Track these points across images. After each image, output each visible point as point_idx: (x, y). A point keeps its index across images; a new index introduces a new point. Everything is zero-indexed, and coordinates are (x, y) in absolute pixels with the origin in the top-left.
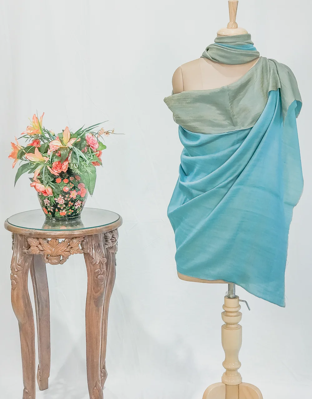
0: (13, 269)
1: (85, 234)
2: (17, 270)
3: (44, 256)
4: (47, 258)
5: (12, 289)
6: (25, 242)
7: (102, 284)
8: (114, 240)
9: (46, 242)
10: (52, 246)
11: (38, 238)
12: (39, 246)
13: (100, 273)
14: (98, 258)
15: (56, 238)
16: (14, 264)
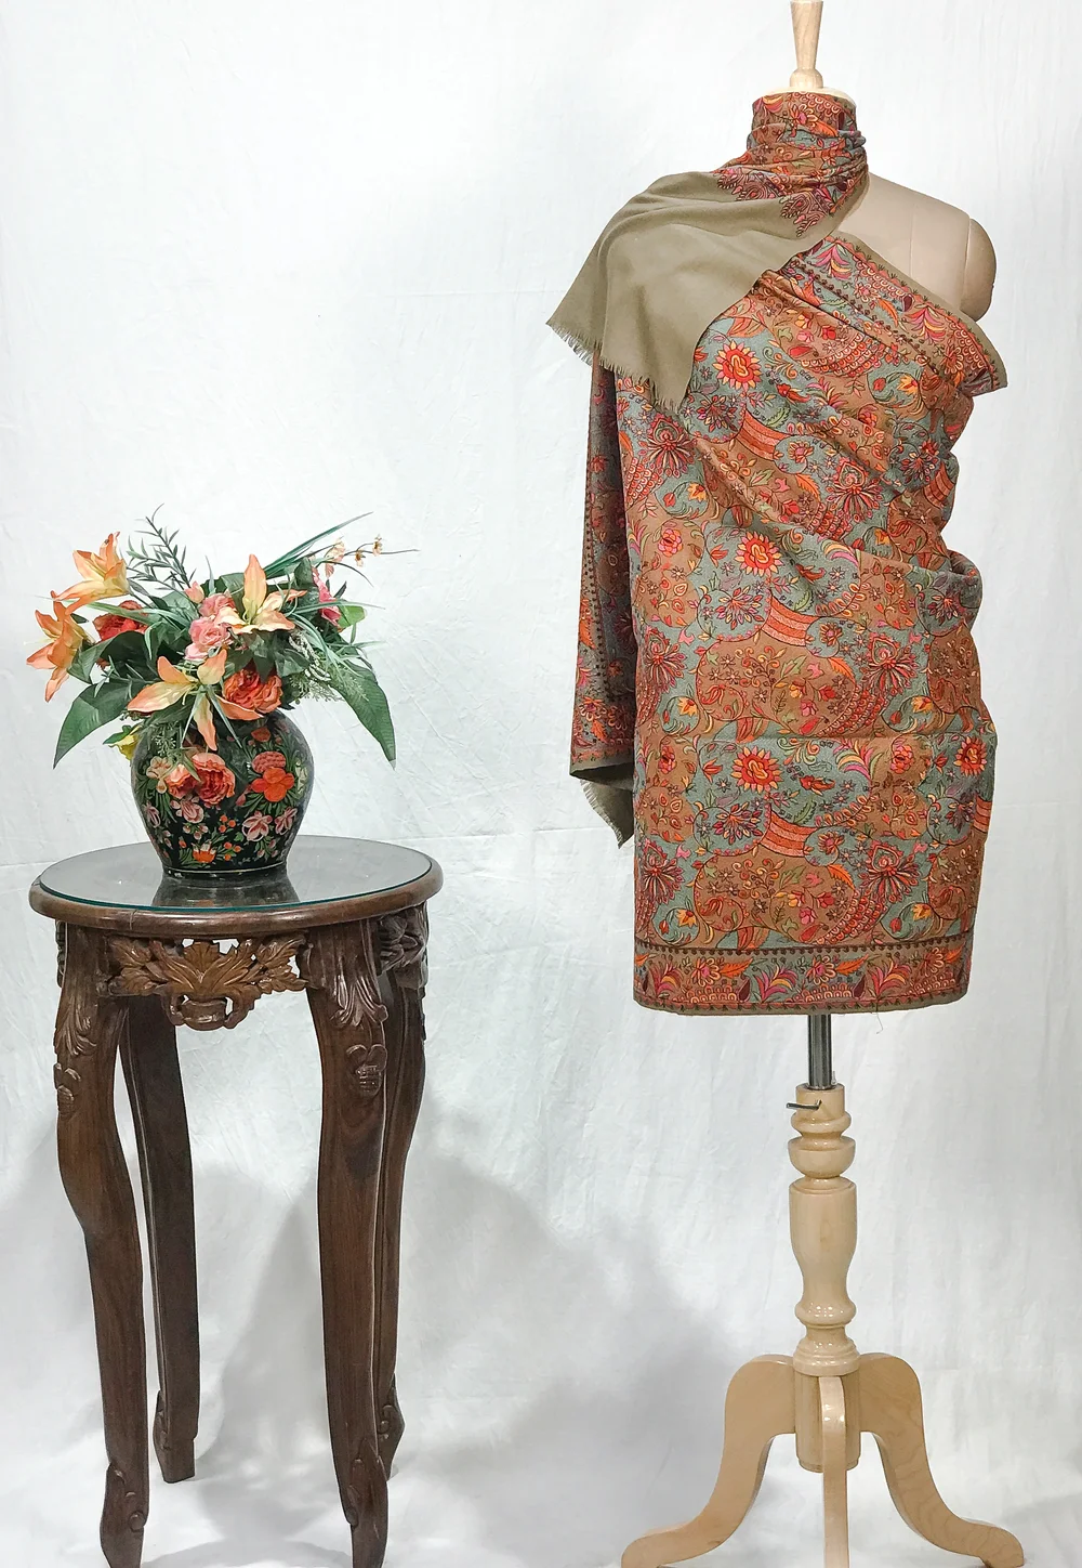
0: (64, 1050)
1: (309, 920)
2: (77, 1050)
3: (170, 1001)
4: (179, 1008)
5: (60, 1118)
6: (101, 951)
7: (372, 1100)
8: (411, 942)
9: (173, 951)
10: (198, 964)
11: (148, 939)
12: (152, 967)
13: (363, 1058)
14: (358, 1006)
16: (67, 1032)
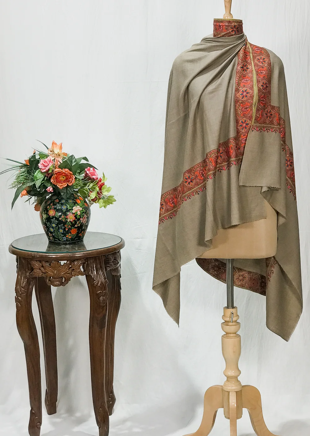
0: (18, 292)
1: (86, 256)
2: (21, 292)
3: (47, 278)
4: (49, 280)
5: (17, 311)
6: (28, 264)
7: (104, 307)
8: (116, 262)
9: (48, 264)
10: (54, 268)
11: (41, 261)
12: (42, 269)
13: (101, 295)
14: (100, 280)
15: (58, 260)
16: (18, 287)
